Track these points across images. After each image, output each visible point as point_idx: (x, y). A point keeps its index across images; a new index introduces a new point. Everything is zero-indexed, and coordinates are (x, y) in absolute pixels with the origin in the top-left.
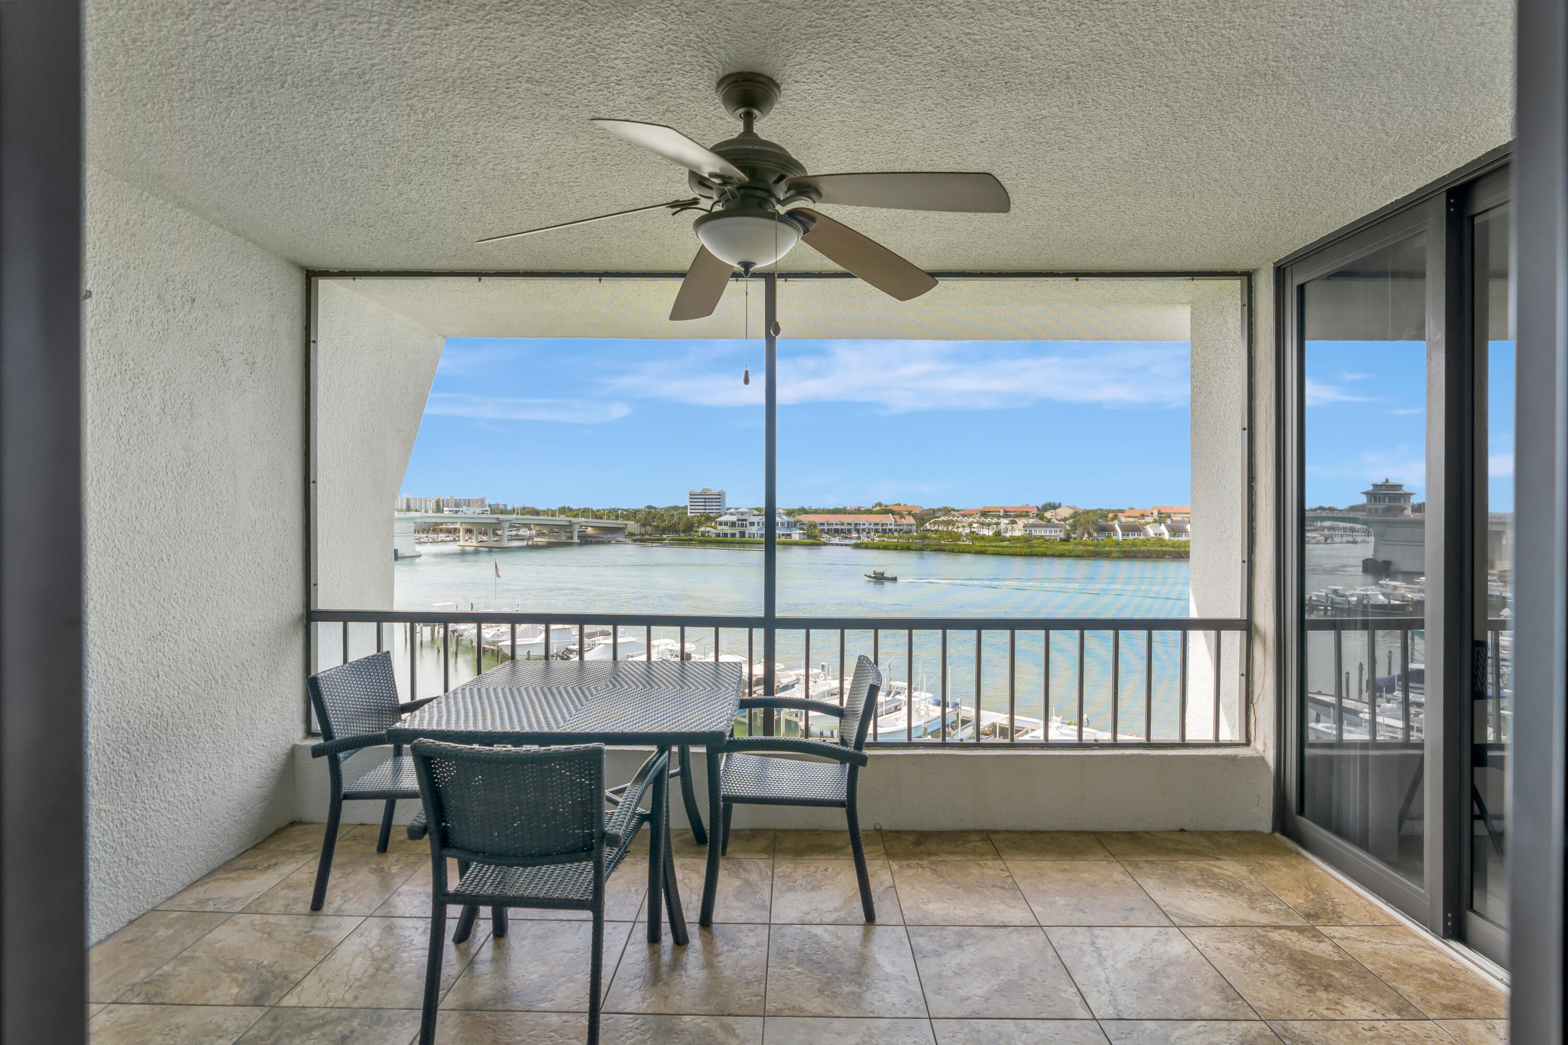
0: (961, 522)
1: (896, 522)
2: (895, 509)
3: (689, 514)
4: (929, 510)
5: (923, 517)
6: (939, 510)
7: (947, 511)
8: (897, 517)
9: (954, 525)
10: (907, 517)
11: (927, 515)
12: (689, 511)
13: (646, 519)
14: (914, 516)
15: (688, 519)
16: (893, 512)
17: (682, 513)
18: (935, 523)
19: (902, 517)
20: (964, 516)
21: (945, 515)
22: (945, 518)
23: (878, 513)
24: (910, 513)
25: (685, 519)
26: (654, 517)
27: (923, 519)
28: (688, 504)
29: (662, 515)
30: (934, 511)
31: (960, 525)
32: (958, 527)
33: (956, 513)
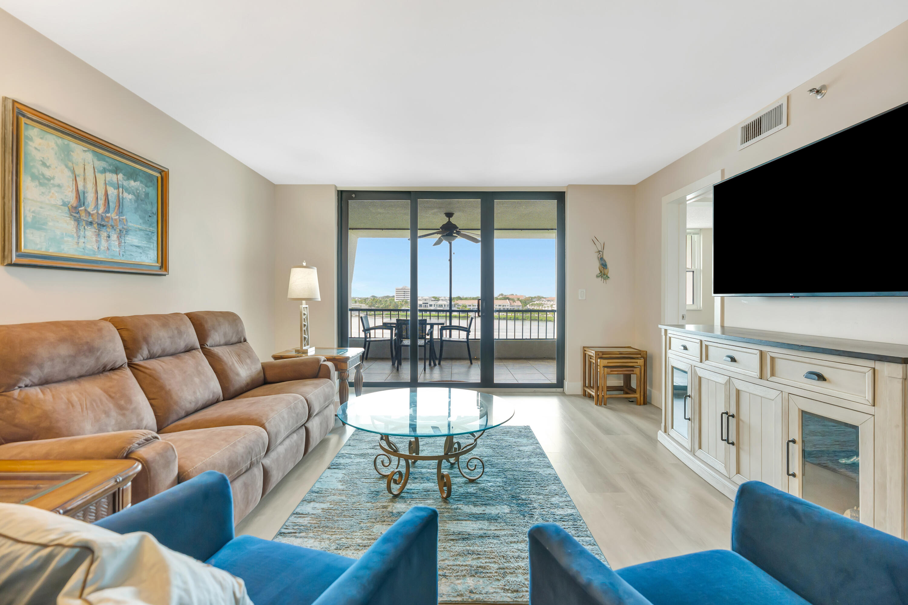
0: (547, 304)
1: (510, 304)
2: (510, 297)
3: (395, 300)
4: (529, 297)
5: (525, 302)
6: (535, 297)
7: (539, 298)
8: (511, 301)
9: (543, 306)
10: (517, 302)
11: (528, 300)
12: (395, 298)
13: (372, 303)
14: (521, 301)
15: (395, 303)
16: (508, 299)
17: (392, 300)
18: (532, 305)
19: (514, 301)
20: (548, 301)
21: (538, 300)
22: (538, 302)
23: (501, 299)
24: (518, 299)
25: (394, 303)
26: (376, 302)
27: (525, 303)
28: (395, 295)
29: (381, 301)
30: (532, 298)
31: (546, 306)
32: (545, 307)
33: (544, 299)
